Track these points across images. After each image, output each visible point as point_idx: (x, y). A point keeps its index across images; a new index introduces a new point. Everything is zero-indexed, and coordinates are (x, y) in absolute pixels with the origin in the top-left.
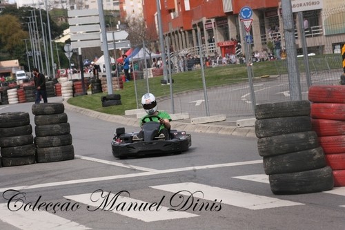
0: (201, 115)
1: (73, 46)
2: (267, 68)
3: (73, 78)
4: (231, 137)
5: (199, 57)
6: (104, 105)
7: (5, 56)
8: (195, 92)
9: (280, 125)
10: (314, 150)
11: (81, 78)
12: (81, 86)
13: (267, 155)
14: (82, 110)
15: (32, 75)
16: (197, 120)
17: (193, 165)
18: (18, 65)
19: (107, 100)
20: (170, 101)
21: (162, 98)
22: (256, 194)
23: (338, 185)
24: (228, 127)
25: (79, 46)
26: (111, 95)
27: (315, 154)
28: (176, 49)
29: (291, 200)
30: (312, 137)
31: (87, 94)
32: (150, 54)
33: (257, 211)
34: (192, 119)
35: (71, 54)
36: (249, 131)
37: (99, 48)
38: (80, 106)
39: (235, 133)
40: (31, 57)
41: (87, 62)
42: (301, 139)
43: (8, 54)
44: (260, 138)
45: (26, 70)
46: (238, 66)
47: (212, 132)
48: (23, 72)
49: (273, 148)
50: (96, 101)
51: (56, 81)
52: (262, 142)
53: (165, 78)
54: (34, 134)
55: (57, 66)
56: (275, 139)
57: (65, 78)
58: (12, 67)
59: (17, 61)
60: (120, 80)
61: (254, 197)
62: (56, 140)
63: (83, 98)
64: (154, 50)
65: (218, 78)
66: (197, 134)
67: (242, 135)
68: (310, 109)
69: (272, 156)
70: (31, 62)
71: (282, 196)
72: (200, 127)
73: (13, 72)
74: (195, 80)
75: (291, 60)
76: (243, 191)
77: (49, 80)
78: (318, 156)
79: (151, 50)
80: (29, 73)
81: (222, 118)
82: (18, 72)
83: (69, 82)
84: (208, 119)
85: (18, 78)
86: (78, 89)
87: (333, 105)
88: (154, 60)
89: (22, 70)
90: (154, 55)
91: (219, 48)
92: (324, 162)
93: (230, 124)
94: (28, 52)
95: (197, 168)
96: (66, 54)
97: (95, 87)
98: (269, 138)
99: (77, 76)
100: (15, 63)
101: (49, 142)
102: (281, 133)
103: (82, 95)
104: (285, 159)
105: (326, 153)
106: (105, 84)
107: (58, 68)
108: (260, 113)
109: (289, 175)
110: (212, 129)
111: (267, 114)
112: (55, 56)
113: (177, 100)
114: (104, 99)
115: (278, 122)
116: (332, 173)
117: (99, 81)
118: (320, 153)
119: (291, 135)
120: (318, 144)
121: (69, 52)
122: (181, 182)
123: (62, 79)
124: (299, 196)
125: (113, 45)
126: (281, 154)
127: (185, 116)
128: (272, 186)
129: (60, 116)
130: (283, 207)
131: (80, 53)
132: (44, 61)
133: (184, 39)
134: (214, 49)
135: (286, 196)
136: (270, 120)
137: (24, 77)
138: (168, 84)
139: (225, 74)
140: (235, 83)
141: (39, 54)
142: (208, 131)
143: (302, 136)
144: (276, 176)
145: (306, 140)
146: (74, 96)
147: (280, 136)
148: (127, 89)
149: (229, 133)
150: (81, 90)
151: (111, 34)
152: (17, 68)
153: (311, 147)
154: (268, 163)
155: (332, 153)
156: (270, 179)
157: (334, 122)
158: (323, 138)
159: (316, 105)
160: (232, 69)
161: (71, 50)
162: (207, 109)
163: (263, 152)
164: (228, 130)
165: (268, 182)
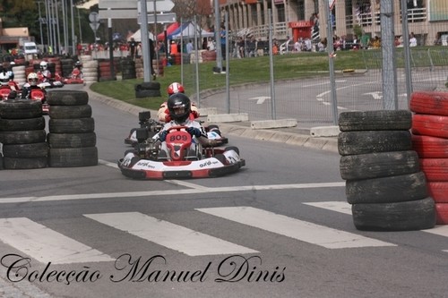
0: (264, 117)
1: (101, 15)
2: (351, 59)
3: (98, 57)
4: (303, 148)
5: (264, 39)
6: (138, 96)
7: (11, 21)
8: (257, 86)
9: (371, 140)
10: (413, 176)
11: (108, 57)
12: (109, 68)
13: (352, 178)
14: (109, 100)
15: (45, 49)
16: (259, 123)
17: (252, 184)
18: (27, 34)
19: (143, 89)
20: (225, 95)
21: (214, 90)
22: (334, 228)
23: (441, 223)
24: (299, 136)
25: (109, 16)
26: (148, 83)
27: (414, 181)
28: (234, 27)
29: (379, 239)
30: (412, 158)
31: (116, 79)
32: (200, 32)
33: (335, 250)
34: (253, 122)
35: (98, 25)
36: (327, 142)
37: (135, 20)
38: (106, 94)
39: (307, 144)
40: (44, 26)
41: (117, 37)
42: (398, 161)
43: (15, 20)
44: (344, 155)
45: (38, 41)
46: (314, 55)
47: (277, 141)
48: (33, 44)
49: (360, 170)
50: (128, 90)
51: (76, 59)
52: (346, 161)
53: (219, 65)
54: (47, 130)
55: (78, 39)
56: (364, 158)
57: (88, 57)
58: (19, 37)
59: (26, 29)
60: (161, 63)
61: (331, 231)
62: (75, 138)
63: (111, 84)
64: (206, 27)
65: (288, 68)
66: (258, 141)
67: (317, 147)
68: (411, 122)
69: (359, 179)
70: (44, 32)
71: (368, 233)
72: (262, 133)
73: (21, 43)
74: (258, 70)
75: (387, 54)
76: (316, 222)
77: (67, 58)
78: (418, 183)
79: (201, 26)
80: (42, 46)
81: (291, 123)
82: (27, 44)
83: (93, 62)
84: (274, 123)
85: (27, 51)
86: (105, 71)
87: (441, 118)
88: (205, 39)
89: (32, 41)
90: (205, 33)
91: (290, 30)
92: (426, 192)
93: (301, 132)
94: (40, 18)
95: (258, 187)
96: (91, 25)
97: (127, 71)
98: (356, 157)
99: (104, 55)
100: (23, 31)
101: (66, 140)
102: (371, 151)
103: (110, 80)
104: (374, 185)
105: (428, 181)
106: (140, 67)
107: (79, 42)
108: (346, 123)
109: (379, 206)
110: (278, 136)
111: (356, 126)
112: (76, 26)
113: (234, 95)
114: (139, 88)
115: (368, 136)
116: (435, 207)
117: (133, 63)
118: (421, 180)
119: (384, 154)
120: (419, 168)
121: (95, 22)
122: (236, 205)
123: (84, 58)
124: (390, 234)
125: (153, 18)
126: (369, 178)
127: (243, 117)
128: (355, 219)
129: (82, 108)
130: (369, 248)
131: (110, 26)
132: (62, 31)
133: (245, 14)
134: (284, 30)
135: (373, 233)
136: (358, 134)
137: (35, 51)
138: (223, 73)
139: (297, 64)
140: (308, 77)
141: (55, 21)
142: (273, 140)
143: (398, 156)
144: (362, 206)
145: (403, 161)
146: (98, 81)
147: (370, 155)
148: (169, 76)
149: (300, 144)
150: (109, 73)
151: (152, 3)
152: (25, 39)
153: (410, 171)
154: (352, 189)
155: (437, 181)
156: (353, 209)
157: (441, 140)
158: (425, 160)
159: (419, 116)
160: (306, 58)
161: (97, 20)
162: (272, 110)
163: (346, 174)
164: (298, 140)
165: (350, 213)
